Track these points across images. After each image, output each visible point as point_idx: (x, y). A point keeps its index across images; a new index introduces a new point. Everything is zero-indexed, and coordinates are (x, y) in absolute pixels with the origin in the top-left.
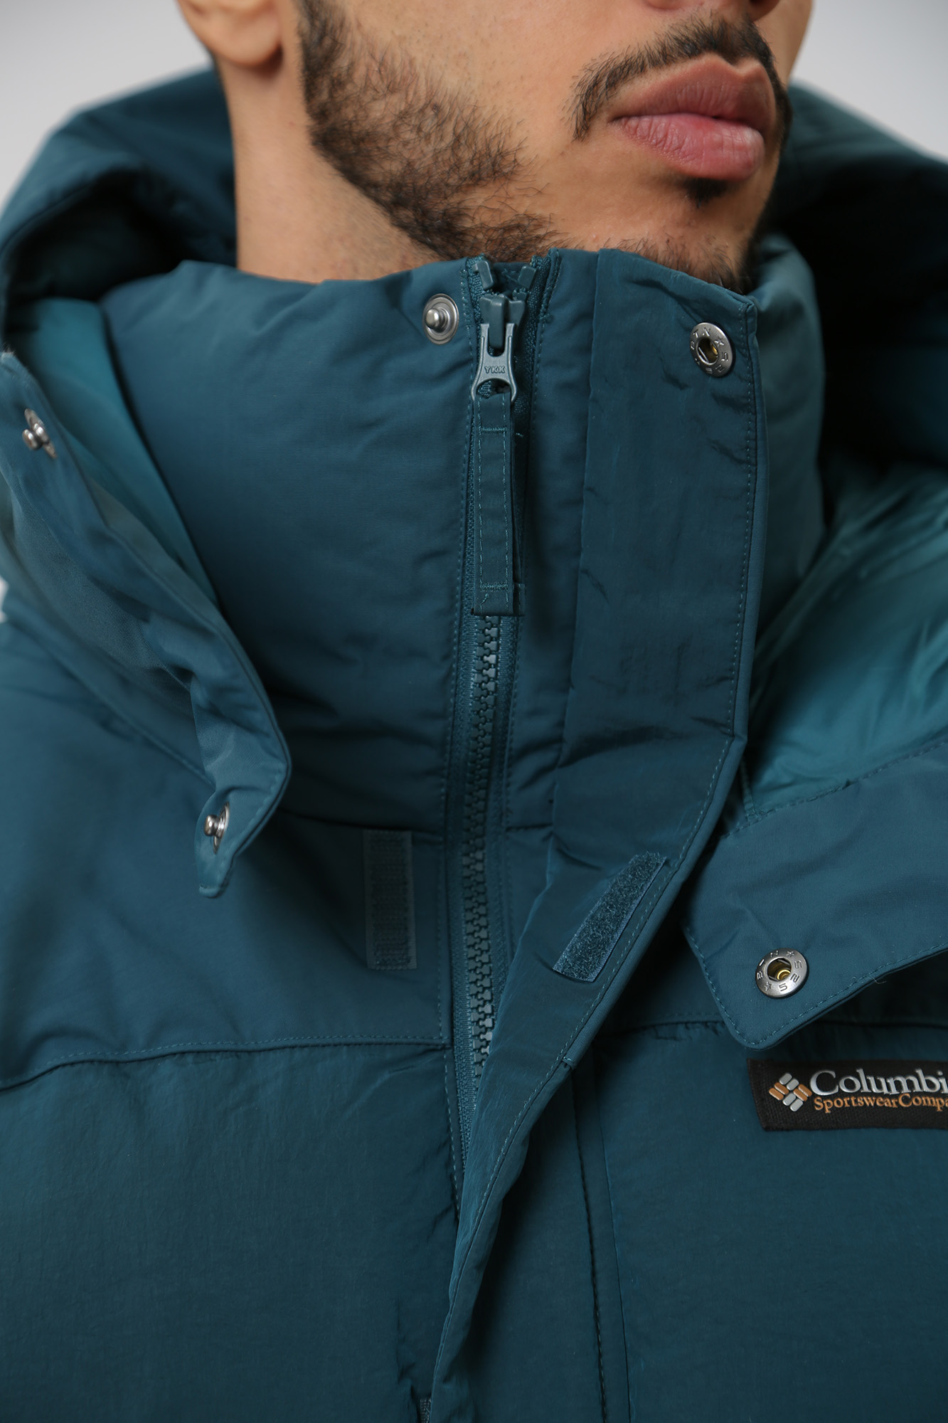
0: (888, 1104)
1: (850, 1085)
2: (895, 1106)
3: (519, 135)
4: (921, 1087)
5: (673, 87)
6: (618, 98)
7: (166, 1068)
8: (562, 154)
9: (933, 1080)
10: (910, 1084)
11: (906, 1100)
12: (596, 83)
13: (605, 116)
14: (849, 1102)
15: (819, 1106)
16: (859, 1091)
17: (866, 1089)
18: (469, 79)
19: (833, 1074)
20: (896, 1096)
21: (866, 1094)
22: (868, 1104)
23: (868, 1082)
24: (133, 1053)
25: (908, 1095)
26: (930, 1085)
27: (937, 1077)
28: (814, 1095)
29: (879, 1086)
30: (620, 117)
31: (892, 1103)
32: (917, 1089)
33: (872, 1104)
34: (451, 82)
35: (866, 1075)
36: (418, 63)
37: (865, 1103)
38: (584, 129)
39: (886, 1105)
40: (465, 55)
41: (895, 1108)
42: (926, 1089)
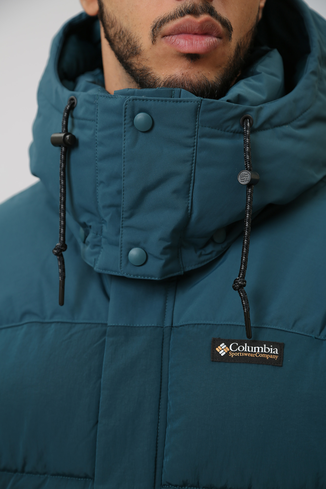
0: (252, 355)
1: (241, 348)
2: (254, 356)
3: (141, 42)
4: (263, 351)
5: (178, 26)
6: (162, 30)
7: (53, 325)
8: (150, 48)
9: (268, 348)
10: (260, 349)
11: (258, 355)
12: (156, 26)
13: (160, 36)
14: (239, 354)
15: (230, 355)
16: (243, 351)
17: (246, 350)
18: (129, 23)
19: (237, 344)
20: (255, 353)
21: (245, 352)
22: (245, 355)
23: (247, 348)
24: (47, 320)
25: (259, 353)
26: (267, 350)
27: (270, 348)
28: (230, 351)
29: (250, 349)
30: (164, 36)
31: (253, 355)
32: (262, 351)
33: (246, 355)
34: (125, 24)
35: (247, 345)
36: (117, 19)
37: (244, 355)
38: (154, 41)
39: (251, 356)
40: (127, 16)
41: (254, 357)
42: (265, 351)
